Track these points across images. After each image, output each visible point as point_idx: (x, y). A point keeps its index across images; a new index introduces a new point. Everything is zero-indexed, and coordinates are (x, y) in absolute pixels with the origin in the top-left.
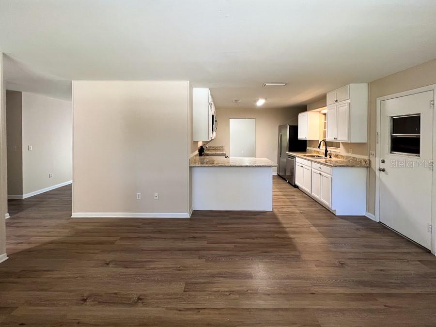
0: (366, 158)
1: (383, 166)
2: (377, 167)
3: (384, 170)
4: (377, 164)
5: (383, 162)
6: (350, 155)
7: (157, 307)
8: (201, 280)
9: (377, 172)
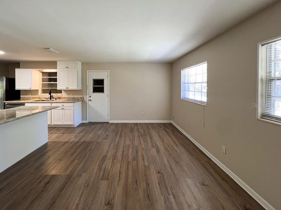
0: (81, 96)
1: (90, 98)
2: (87, 100)
3: (90, 100)
4: (87, 98)
5: (90, 97)
6: (70, 96)
7: (116, 191)
8: (101, 174)
9: (87, 102)
